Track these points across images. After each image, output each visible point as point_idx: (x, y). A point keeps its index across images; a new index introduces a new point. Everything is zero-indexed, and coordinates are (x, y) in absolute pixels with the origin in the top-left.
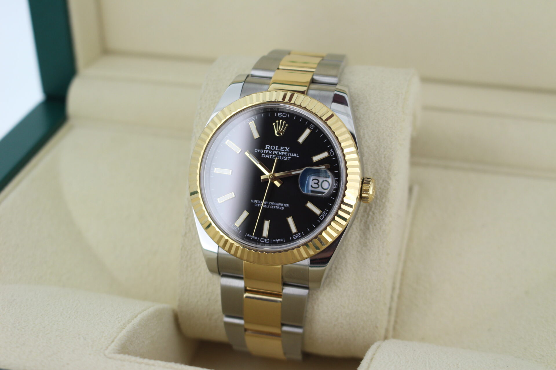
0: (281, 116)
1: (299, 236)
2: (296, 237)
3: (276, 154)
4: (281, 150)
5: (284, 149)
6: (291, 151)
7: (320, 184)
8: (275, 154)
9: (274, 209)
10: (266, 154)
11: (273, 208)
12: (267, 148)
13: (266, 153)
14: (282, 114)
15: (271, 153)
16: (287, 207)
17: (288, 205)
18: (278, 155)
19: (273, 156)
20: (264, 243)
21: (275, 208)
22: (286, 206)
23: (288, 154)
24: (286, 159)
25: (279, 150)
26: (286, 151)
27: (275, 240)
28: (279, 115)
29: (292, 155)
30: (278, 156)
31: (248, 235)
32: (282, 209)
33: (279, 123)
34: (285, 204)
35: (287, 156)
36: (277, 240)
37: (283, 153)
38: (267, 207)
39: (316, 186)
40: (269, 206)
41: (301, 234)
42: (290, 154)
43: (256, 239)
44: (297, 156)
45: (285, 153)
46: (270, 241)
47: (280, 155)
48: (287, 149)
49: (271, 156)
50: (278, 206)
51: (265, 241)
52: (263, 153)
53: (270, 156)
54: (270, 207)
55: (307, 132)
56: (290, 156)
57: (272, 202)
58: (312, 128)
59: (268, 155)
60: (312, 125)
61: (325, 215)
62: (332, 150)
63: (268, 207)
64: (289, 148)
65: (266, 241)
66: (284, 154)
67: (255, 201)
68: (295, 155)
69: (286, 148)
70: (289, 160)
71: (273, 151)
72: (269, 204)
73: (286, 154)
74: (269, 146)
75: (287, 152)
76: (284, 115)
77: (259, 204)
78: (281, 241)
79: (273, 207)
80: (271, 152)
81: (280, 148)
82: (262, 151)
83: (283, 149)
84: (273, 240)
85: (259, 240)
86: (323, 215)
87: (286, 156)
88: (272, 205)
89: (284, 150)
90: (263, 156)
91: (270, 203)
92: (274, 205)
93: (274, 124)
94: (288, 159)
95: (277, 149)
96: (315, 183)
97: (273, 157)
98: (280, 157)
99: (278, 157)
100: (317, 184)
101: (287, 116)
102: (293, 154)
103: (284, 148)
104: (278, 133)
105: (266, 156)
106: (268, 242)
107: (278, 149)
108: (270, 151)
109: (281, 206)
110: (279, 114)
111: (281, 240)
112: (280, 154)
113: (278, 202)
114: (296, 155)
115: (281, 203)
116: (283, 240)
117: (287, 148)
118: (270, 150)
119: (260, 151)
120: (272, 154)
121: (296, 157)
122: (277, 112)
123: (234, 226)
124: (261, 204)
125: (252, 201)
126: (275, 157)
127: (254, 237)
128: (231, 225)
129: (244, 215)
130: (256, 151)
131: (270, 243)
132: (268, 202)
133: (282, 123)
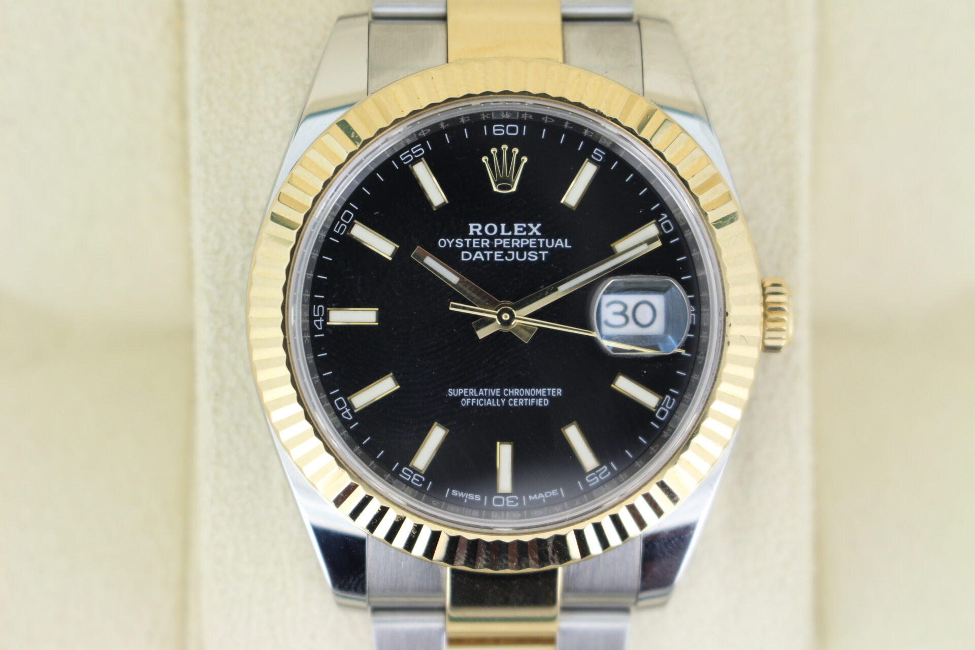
0: (501, 132)
1: (603, 475)
2: (595, 480)
3: (505, 246)
4: (516, 233)
5: (525, 229)
6: (546, 233)
7: (629, 313)
8: (500, 248)
9: (519, 408)
10: (473, 251)
11: (518, 403)
12: (475, 232)
13: (474, 246)
14: (505, 129)
15: (488, 246)
16: (558, 398)
17: (559, 392)
18: (511, 249)
19: (496, 253)
20: (505, 509)
21: (521, 403)
22: (553, 395)
23: (538, 243)
24: (536, 258)
25: (510, 233)
26: (531, 234)
27: (535, 496)
28: (496, 132)
29: (550, 244)
30: (509, 252)
31: (453, 491)
32: (542, 403)
33: (500, 154)
34: (549, 390)
35: (538, 249)
36: (541, 495)
37: (525, 242)
38: (498, 405)
39: (621, 320)
40: (503, 401)
41: (610, 468)
42: (544, 242)
43: (479, 499)
44: (566, 246)
45: (531, 242)
46: (520, 501)
47: (515, 249)
48: (535, 230)
49: (488, 253)
50: (530, 397)
51: (506, 502)
53: (485, 256)
54: (506, 403)
55: (588, 172)
56: (545, 248)
57: (511, 386)
58: (599, 158)
59: (479, 253)
60: (597, 152)
61: (670, 405)
62: (666, 216)
63: (500, 402)
64: (539, 225)
65: (508, 502)
66: (529, 244)
67: (460, 391)
68: (559, 243)
69: (531, 225)
70: (543, 259)
71: (492, 239)
72: (502, 396)
73: (533, 245)
74: (480, 226)
75: (534, 236)
76: (512, 130)
77: (474, 397)
78: (552, 497)
79: (515, 402)
80: (487, 244)
81: (512, 230)
82: (459, 243)
83: (521, 229)
84: (530, 497)
85: (490, 501)
86: (664, 406)
87: (533, 249)
88: (514, 397)
89: (525, 233)
90: (466, 256)
91: (507, 392)
92: (519, 397)
93: (485, 159)
94: (540, 256)
95: (503, 233)
96: (616, 313)
97: (496, 256)
98: (517, 253)
99: (511, 254)
100: (623, 313)
101: (521, 130)
102: (555, 243)
103: (524, 225)
104: (500, 186)
105: (475, 257)
106: (515, 503)
107: (506, 231)
108: (483, 240)
109: (538, 397)
110: (496, 128)
112: (515, 246)
113: (529, 387)
114: (562, 245)
115: (539, 387)
116: (559, 492)
117: (535, 226)
118: (484, 236)
119: (454, 243)
120: (492, 248)
121: (565, 249)
122: (490, 123)
123: (409, 473)
124: (479, 397)
125: (451, 392)
126: (503, 257)
127: (471, 496)
128: (399, 470)
129: (437, 435)
130: (442, 243)
131: (520, 509)
132: (498, 390)
133: (510, 154)
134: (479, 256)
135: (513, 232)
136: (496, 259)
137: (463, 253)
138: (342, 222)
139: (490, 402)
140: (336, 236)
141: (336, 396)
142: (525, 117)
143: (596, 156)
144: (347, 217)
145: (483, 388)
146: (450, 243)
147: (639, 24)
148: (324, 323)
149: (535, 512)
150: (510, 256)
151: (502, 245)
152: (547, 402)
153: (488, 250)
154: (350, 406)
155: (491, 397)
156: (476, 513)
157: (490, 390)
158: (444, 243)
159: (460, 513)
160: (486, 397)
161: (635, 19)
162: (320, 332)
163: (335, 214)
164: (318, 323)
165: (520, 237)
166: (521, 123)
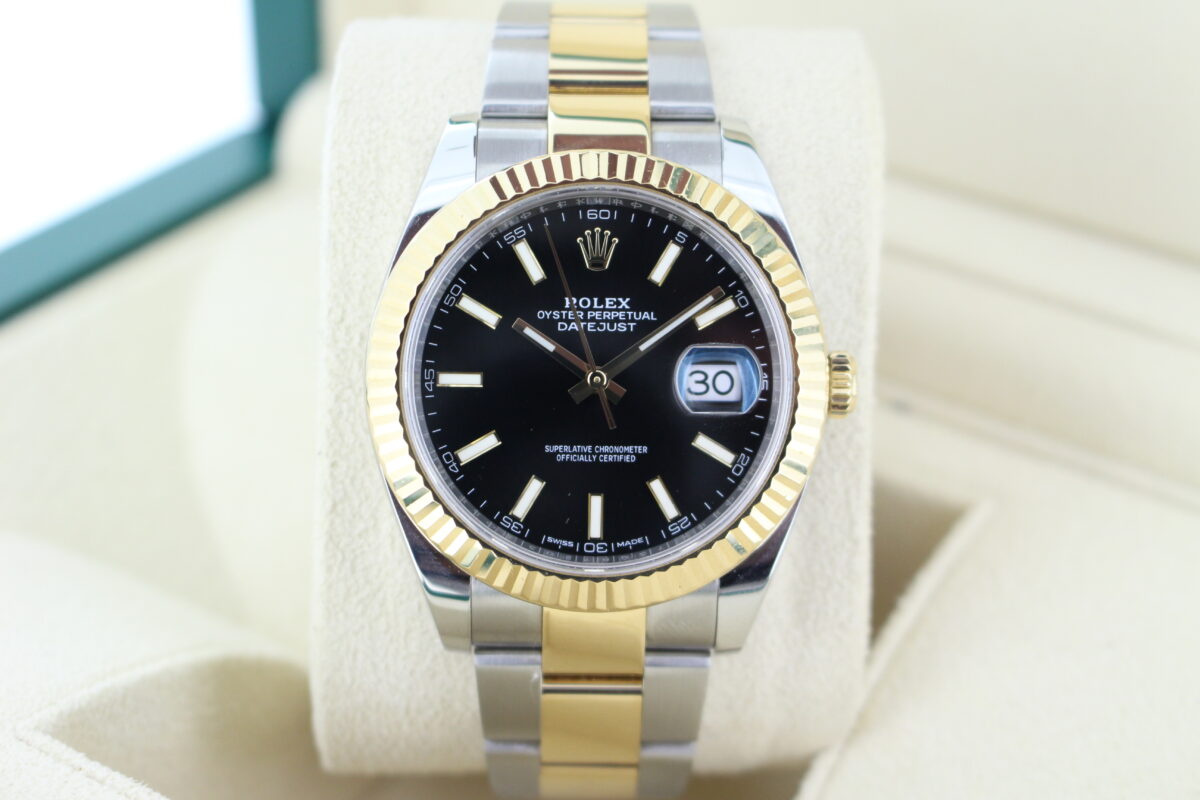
0: (595, 216)
1: (684, 526)
2: (677, 530)
3: (597, 318)
4: (607, 307)
5: (615, 303)
6: (634, 306)
7: (709, 381)
8: (593, 319)
9: (609, 464)
10: (569, 322)
11: (608, 459)
12: (570, 305)
13: (570, 318)
14: (598, 213)
15: (582, 318)
16: (643, 455)
17: (645, 449)
18: (603, 321)
19: (589, 324)
20: (596, 554)
21: (611, 459)
22: (639, 452)
23: (627, 316)
24: (625, 329)
25: (602, 307)
26: (621, 307)
27: (623, 543)
28: (590, 216)
29: (638, 316)
30: (601, 324)
31: (549, 538)
32: (630, 459)
33: (593, 236)
34: (636, 447)
35: (627, 321)
36: (628, 543)
37: (615, 314)
38: (590, 461)
39: (702, 388)
40: (594, 457)
41: (691, 519)
42: (632, 315)
43: (572, 545)
44: (652, 318)
45: (621, 315)
46: (609, 548)
47: (606, 321)
48: (624, 303)
49: (582, 324)
50: (619, 454)
51: (596, 548)
52: (561, 320)
53: (579, 326)
54: (597, 458)
55: (672, 253)
56: (633, 320)
57: (602, 444)
58: (682, 240)
59: (574, 324)
60: (680, 234)
61: (744, 462)
63: (592, 458)
64: (628, 300)
65: (598, 548)
66: (618, 317)
67: (556, 448)
68: (646, 316)
69: (621, 300)
70: (630, 329)
71: (585, 311)
72: (593, 453)
73: (622, 317)
74: (575, 301)
75: (624, 309)
76: (605, 214)
77: (568, 453)
78: (638, 544)
79: (605, 458)
80: (581, 316)
81: (604, 304)
82: (556, 315)
83: (612, 303)
84: (618, 544)
85: (581, 547)
86: (740, 463)
87: (621, 321)
88: (604, 454)
89: (615, 307)
90: (563, 326)
91: (598, 449)
92: (608, 454)
93: (579, 240)
94: (628, 327)
95: (596, 306)
96: (698, 382)
97: (589, 326)
98: (608, 324)
100: (703, 382)
101: (612, 215)
102: (642, 315)
103: (615, 299)
104: (593, 265)
105: (571, 327)
106: (604, 550)
107: (599, 304)
108: (577, 312)
109: (626, 453)
110: (590, 212)
111: (639, 540)
112: (606, 318)
113: (618, 445)
114: (648, 317)
115: (627, 445)
116: (644, 539)
117: (624, 300)
118: (579, 309)
119: (552, 315)
120: (585, 319)
121: (651, 321)
122: (585, 208)
123: (509, 521)
124: (573, 454)
125: (548, 449)
126: (595, 328)
127: (565, 543)
128: (500, 518)
129: (534, 488)
130: (541, 315)
131: (609, 554)
132: (590, 447)
133: (602, 236)
134: (574, 326)
135: (605, 305)
136: (589, 330)
137: (560, 324)
138: (451, 295)
139: (582, 458)
140: (446, 307)
141: (444, 451)
142: (616, 202)
143: (679, 238)
144: (456, 290)
145: (576, 445)
146: (548, 315)
147: (719, 124)
148: (434, 385)
149: (622, 557)
150: (602, 327)
151: (594, 317)
152: (633, 459)
153: (583, 321)
154: (457, 460)
155: (584, 454)
156: (569, 557)
157: (583, 447)
158: (542, 314)
159: (555, 556)
160: (580, 454)
161: (717, 120)
162: (430, 393)
163: (445, 288)
164: (429, 386)
165: (611, 310)
166: (612, 208)
